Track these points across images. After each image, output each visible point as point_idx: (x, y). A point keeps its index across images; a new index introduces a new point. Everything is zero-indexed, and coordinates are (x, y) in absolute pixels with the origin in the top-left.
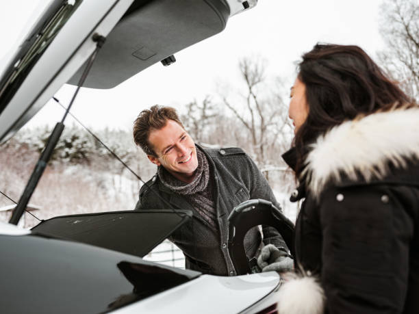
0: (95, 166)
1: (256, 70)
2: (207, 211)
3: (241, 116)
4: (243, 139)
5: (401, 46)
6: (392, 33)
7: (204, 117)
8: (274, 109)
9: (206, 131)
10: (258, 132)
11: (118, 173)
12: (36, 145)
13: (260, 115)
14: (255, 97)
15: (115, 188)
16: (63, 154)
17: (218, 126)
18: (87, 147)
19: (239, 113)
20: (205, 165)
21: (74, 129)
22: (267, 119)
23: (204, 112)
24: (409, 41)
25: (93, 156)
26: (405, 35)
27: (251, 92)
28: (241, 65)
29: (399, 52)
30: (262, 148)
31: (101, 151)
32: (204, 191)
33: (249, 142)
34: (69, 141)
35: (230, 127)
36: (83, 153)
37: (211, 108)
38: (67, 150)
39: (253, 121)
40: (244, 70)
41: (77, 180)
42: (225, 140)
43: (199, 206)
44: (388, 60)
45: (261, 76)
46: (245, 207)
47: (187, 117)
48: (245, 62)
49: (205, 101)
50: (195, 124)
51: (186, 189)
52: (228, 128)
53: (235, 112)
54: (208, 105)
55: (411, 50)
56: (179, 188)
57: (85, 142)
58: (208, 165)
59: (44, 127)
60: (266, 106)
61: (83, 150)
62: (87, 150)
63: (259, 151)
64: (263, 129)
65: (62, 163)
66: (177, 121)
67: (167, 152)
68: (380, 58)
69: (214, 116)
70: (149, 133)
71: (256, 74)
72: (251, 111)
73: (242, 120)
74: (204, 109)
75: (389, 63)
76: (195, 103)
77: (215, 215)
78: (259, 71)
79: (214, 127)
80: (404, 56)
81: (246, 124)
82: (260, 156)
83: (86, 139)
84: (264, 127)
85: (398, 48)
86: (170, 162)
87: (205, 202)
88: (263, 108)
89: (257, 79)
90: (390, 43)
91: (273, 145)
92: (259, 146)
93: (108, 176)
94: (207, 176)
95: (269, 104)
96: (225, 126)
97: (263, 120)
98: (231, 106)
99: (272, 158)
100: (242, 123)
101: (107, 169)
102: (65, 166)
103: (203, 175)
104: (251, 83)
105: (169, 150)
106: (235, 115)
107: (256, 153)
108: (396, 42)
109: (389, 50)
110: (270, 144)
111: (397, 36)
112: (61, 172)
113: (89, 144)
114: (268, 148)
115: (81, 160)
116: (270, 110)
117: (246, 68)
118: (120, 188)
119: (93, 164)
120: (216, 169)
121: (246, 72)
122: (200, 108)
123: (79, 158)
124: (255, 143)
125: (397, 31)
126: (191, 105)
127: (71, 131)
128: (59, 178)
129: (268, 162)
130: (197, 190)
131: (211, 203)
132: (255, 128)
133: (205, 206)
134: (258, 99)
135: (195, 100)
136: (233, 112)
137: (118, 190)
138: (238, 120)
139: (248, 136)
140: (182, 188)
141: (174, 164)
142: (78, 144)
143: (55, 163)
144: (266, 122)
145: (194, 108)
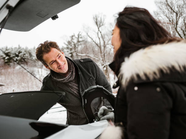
0: (30, 65)
1: (101, 20)
2: (75, 89)
3: (95, 41)
4: (96, 51)
5: (164, 9)
6: (160, 3)
7: (79, 42)
8: (109, 38)
9: (80, 48)
10: (102, 48)
11: (40, 68)
12: (2, 56)
13: (103, 40)
14: (101, 32)
15: (39, 75)
16: (15, 60)
17: (85, 45)
18: (26, 56)
19: (94, 40)
20: (73, 68)
21: (19, 48)
22: (106, 42)
23: (78, 40)
24: (168, 6)
25: (29, 61)
26: (166, 4)
27: (99, 30)
28: (94, 18)
29: (163, 12)
30: (104, 55)
31: (32, 58)
32: (73, 80)
33: (98, 52)
34: (17, 54)
35: (90, 46)
36: (24, 59)
37: (81, 38)
38: (16, 58)
39: (100, 43)
40: (95, 20)
41: (22, 72)
42: (88, 52)
43: (71, 87)
44: (159, 15)
45: (103, 23)
46: (90, 90)
47: (71, 42)
48: (96, 17)
49: (79, 34)
50: (75, 45)
51: (64, 80)
52: (89, 47)
53: (92, 39)
54: (80, 36)
55: (169, 10)
56: (60, 80)
57: (25, 54)
58: (74, 68)
59: (5, 48)
60: (106, 36)
61: (24, 58)
62: (26, 57)
63: (103, 56)
64: (105, 47)
65: (14, 64)
66: (57, 48)
67: (52, 64)
68: (155, 14)
69: (83, 41)
70: (43, 55)
71: (101, 22)
72: (99, 38)
73: (95, 43)
74: (78, 38)
75: (159, 16)
76: (74, 36)
77: (79, 91)
78: (102, 20)
79: (83, 46)
80: (166, 13)
81: (97, 44)
82: (104, 58)
83: (25, 53)
84: (105, 45)
85: (163, 10)
86: (54, 68)
87: (74, 85)
88: (104, 37)
89: (101, 24)
90: (159, 7)
91: (109, 53)
92: (103, 54)
93: (36, 69)
94: (74, 74)
95: (107, 35)
96: (88, 46)
97: (104, 42)
98: (90, 36)
99: (109, 60)
100: (95, 44)
101: (35, 66)
102: (16, 65)
103: (72, 73)
104: (99, 26)
105: (53, 63)
106: (92, 41)
107: (102, 57)
108: (162, 7)
109: (159, 10)
110: (108, 53)
111: (162, 4)
112: (14, 68)
113: (26, 55)
114: (107, 55)
115: (23, 62)
116: (107, 38)
117: (96, 19)
118: (42, 74)
119: (29, 64)
120: (79, 69)
121: (96, 21)
122: (76, 38)
123: (22, 61)
124: (101, 53)
125: (162, 3)
126: (72, 36)
127: (18, 49)
128: (13, 71)
129: (107, 61)
130: (69, 80)
131: (77, 85)
132: (101, 46)
133: (74, 87)
134: (102, 33)
135: (74, 34)
136: (91, 39)
137: (40, 75)
138: (94, 43)
139: (98, 50)
140: (62, 79)
141: (56, 69)
142: (21, 55)
143: (11, 64)
144: (106, 44)
145: (74, 38)
